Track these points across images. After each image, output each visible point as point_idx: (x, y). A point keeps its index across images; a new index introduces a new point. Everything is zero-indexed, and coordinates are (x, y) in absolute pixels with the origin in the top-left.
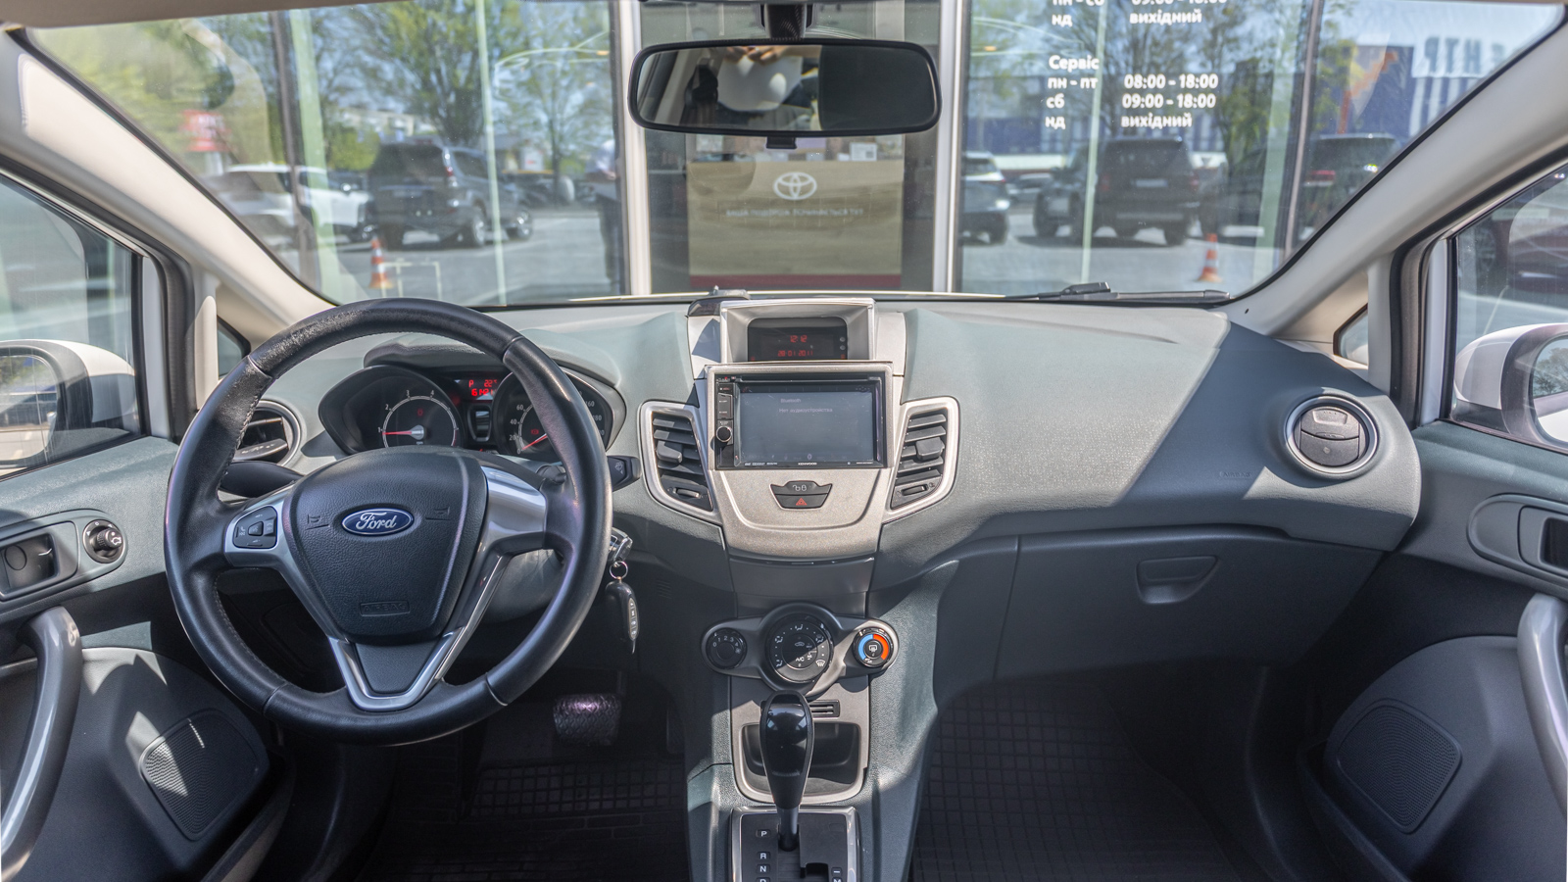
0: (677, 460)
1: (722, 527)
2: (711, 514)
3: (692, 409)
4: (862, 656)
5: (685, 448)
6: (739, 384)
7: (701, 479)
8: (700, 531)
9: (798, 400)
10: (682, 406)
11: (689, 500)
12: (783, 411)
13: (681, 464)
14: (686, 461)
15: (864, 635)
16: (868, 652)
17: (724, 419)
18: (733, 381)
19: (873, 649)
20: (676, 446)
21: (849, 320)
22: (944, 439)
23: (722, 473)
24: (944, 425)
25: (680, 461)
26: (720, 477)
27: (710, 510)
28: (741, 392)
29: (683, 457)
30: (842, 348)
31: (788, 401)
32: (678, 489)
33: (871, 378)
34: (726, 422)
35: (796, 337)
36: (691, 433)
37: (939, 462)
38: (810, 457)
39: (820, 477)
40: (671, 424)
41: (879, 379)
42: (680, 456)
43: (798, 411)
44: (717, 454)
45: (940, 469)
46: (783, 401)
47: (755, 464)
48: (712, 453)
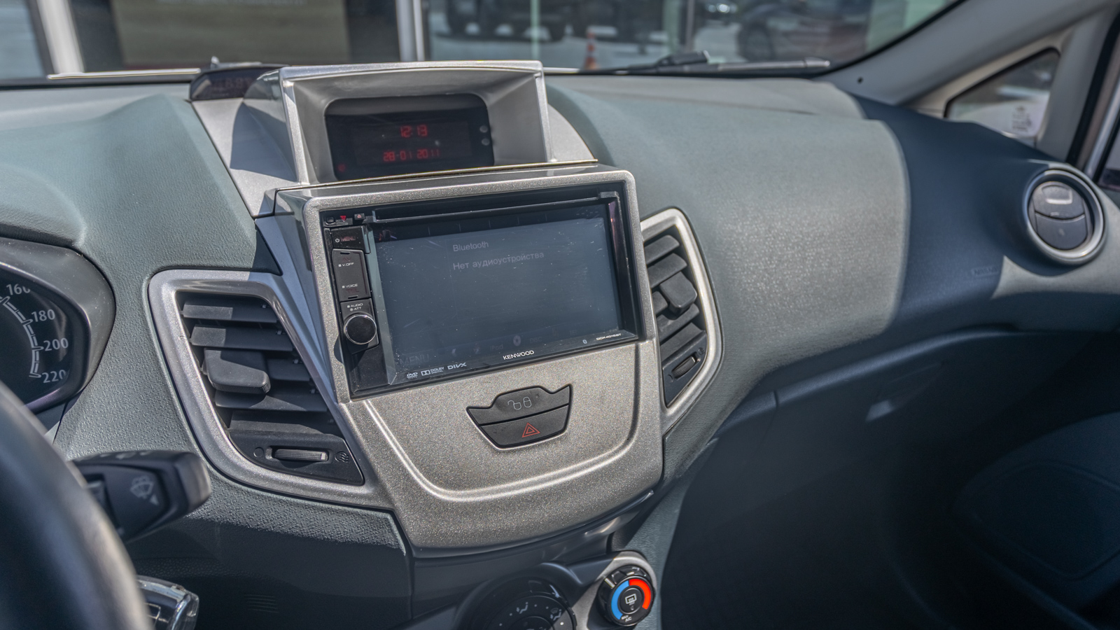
0: (261, 389)
1: (392, 512)
2: (363, 490)
3: (269, 280)
4: (617, 614)
5: (268, 359)
6: (372, 226)
7: (324, 420)
8: (344, 528)
9: (484, 244)
10: (244, 276)
11: (304, 469)
12: (461, 266)
13: (271, 394)
14: (278, 387)
15: (617, 586)
16: (624, 608)
17: (353, 299)
18: (358, 222)
19: (631, 601)
20: (248, 356)
21: (491, 100)
22: (687, 273)
23: (368, 404)
24: (680, 251)
25: (267, 389)
26: (365, 413)
27: (361, 483)
28: (377, 241)
29: (272, 380)
30: (485, 142)
31: (467, 247)
32: (275, 449)
33: (604, 195)
34: (359, 305)
35: (410, 128)
36: (275, 327)
37: (695, 311)
38: (517, 340)
39: (547, 375)
40: (226, 313)
41: (616, 194)
42: (265, 381)
43: (487, 263)
44: (349, 368)
45: (699, 321)
46: (456, 248)
47: (425, 373)
48: (339, 368)
